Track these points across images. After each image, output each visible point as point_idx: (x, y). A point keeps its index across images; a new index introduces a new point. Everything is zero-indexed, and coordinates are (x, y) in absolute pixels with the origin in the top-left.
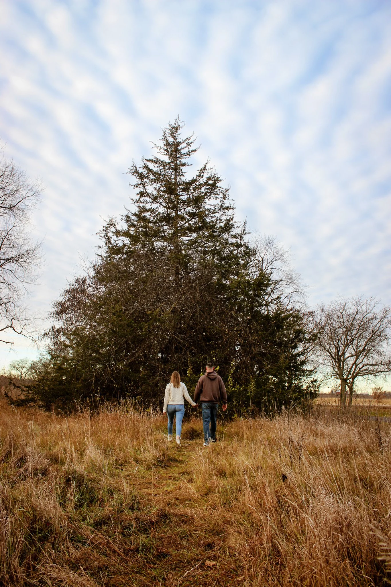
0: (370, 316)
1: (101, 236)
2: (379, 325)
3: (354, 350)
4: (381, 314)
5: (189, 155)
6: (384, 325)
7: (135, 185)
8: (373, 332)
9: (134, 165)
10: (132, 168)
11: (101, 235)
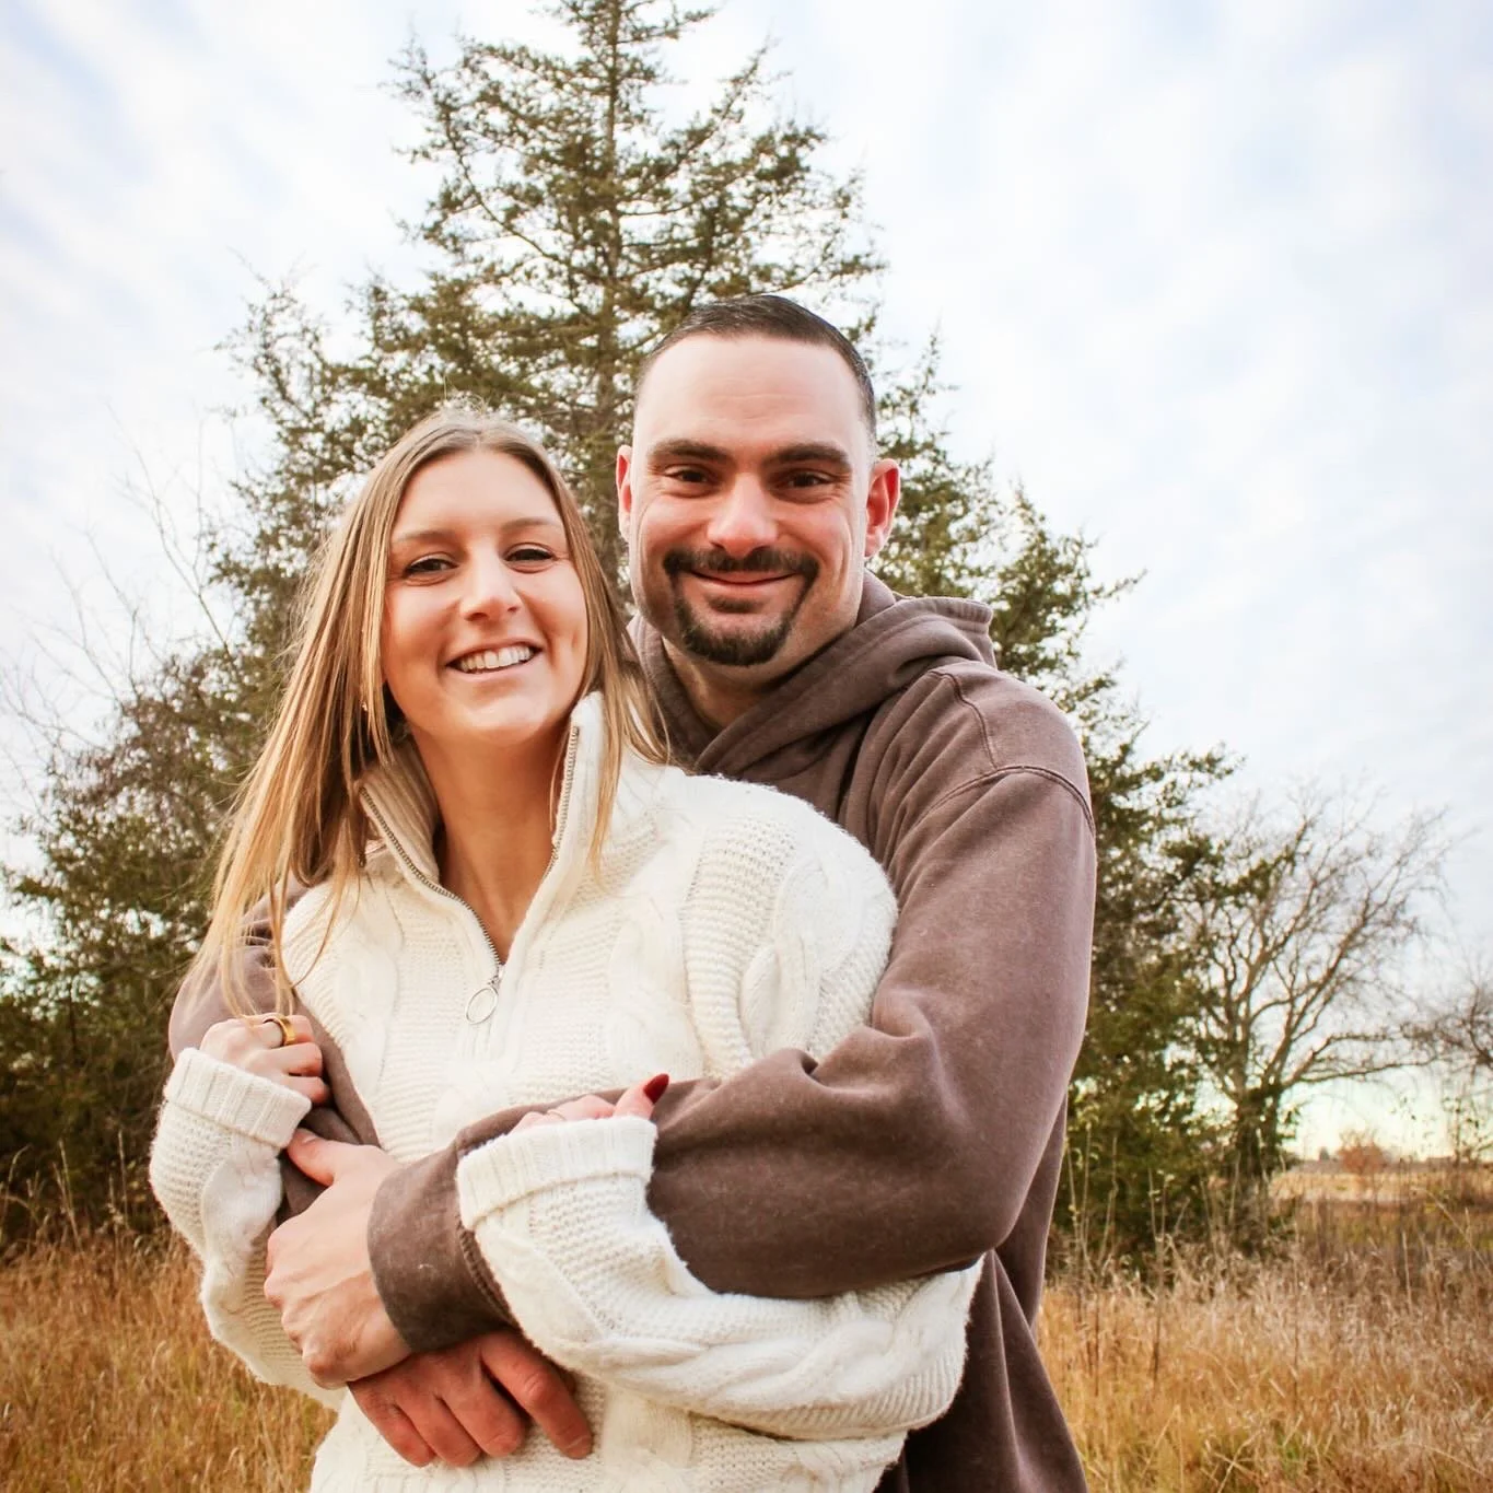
0: (1358, 843)
1: (240, 360)
2: (1389, 881)
3: (1282, 978)
4: (1402, 836)
5: (673, 34)
6: (1411, 881)
7: (415, 153)
8: (1367, 906)
9: (417, 45)
10: (404, 60)
11: (239, 352)
